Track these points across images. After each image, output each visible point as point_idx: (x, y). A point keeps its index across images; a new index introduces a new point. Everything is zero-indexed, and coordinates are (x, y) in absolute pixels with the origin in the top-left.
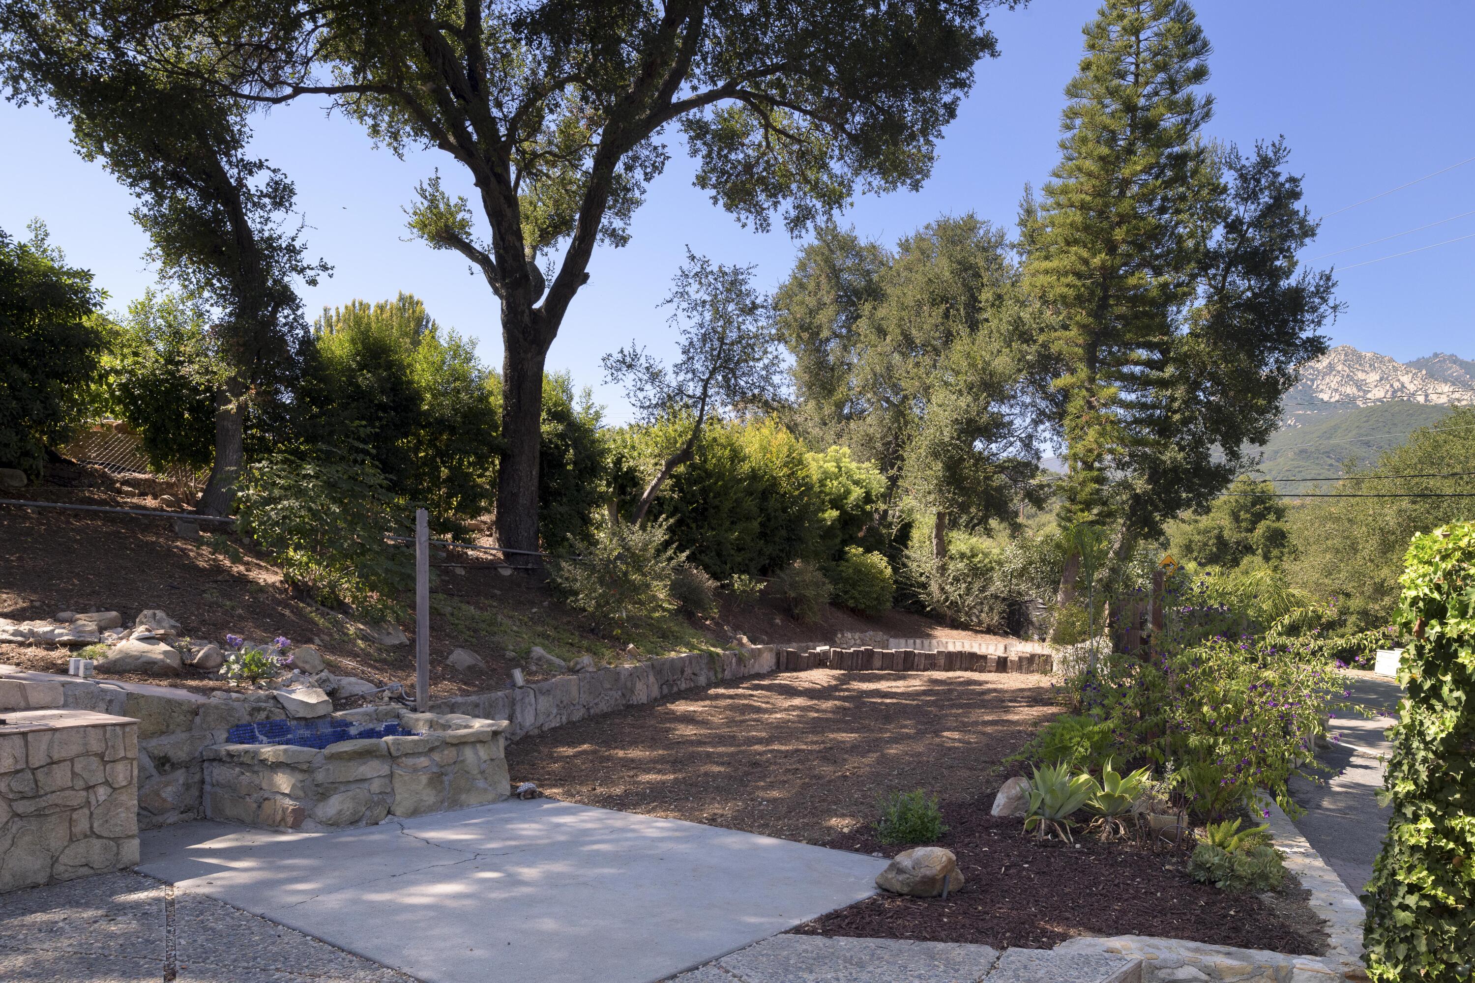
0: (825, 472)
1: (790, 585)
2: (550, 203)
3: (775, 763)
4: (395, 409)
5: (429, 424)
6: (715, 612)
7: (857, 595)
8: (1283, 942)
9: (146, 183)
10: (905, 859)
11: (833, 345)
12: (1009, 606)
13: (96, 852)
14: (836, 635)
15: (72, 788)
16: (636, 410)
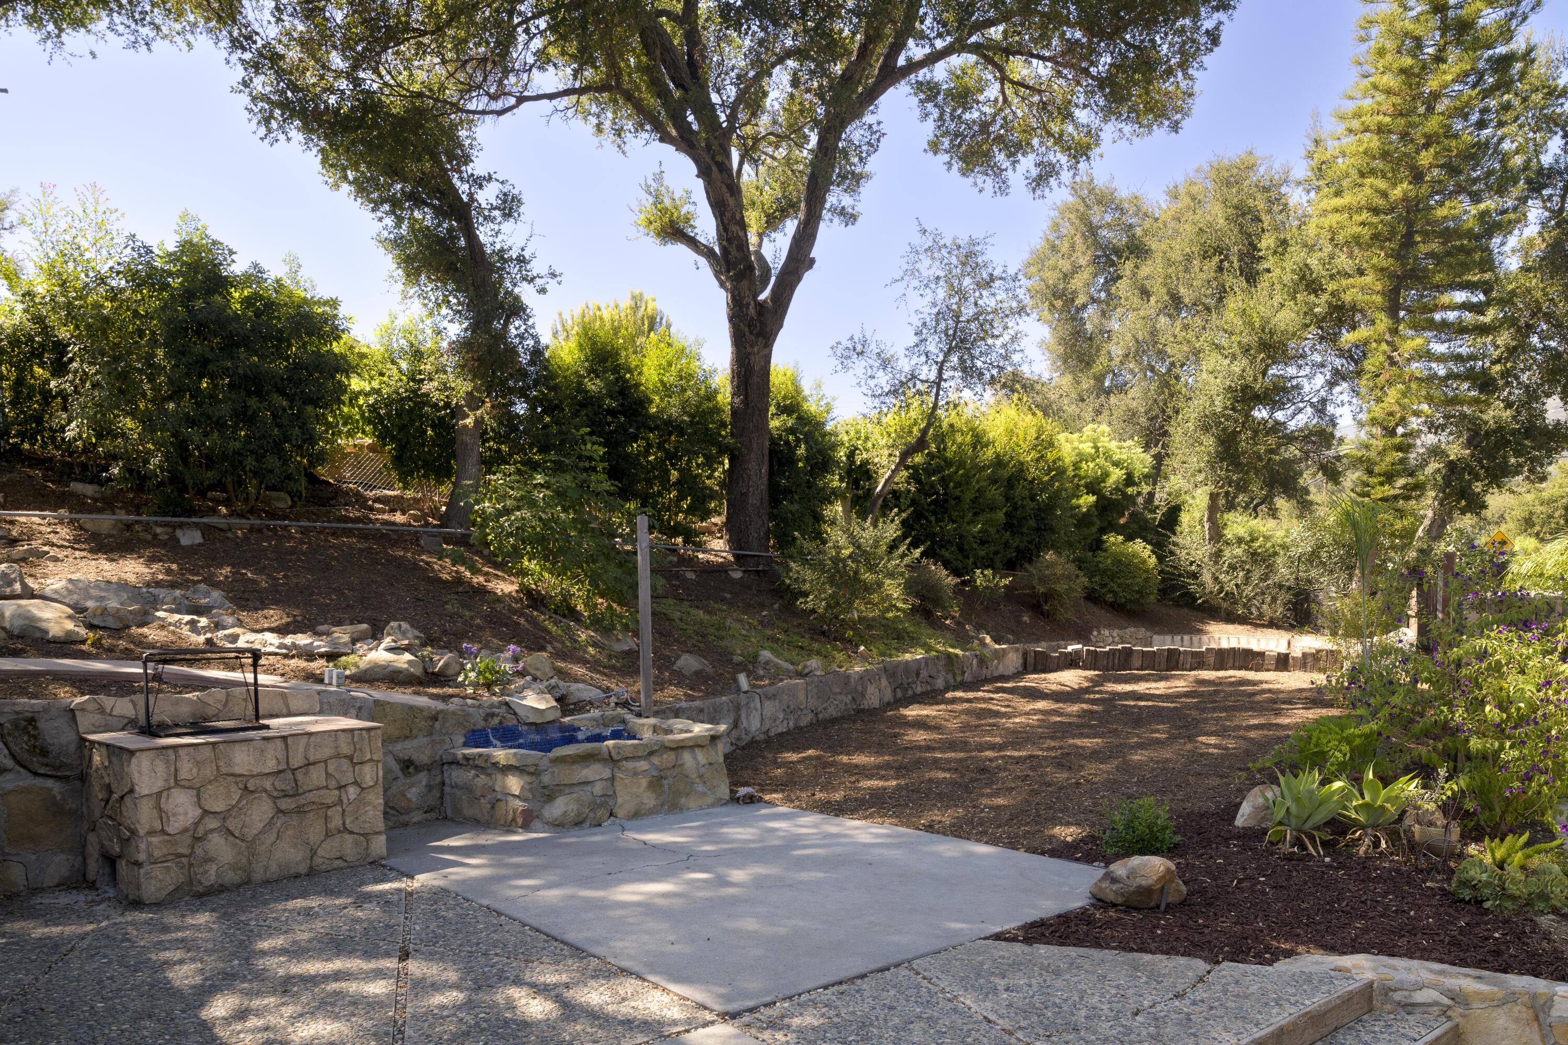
0: (1079, 454)
1: (1040, 579)
2: (777, 186)
3: (1005, 770)
4: (624, 413)
5: (657, 428)
6: (956, 612)
7: (1116, 588)
8: (1551, 969)
9: (387, 207)
10: (1119, 868)
11: (1091, 310)
12: (1296, 595)
13: (349, 846)
14: (1091, 632)
15: (327, 787)
16: (869, 400)
